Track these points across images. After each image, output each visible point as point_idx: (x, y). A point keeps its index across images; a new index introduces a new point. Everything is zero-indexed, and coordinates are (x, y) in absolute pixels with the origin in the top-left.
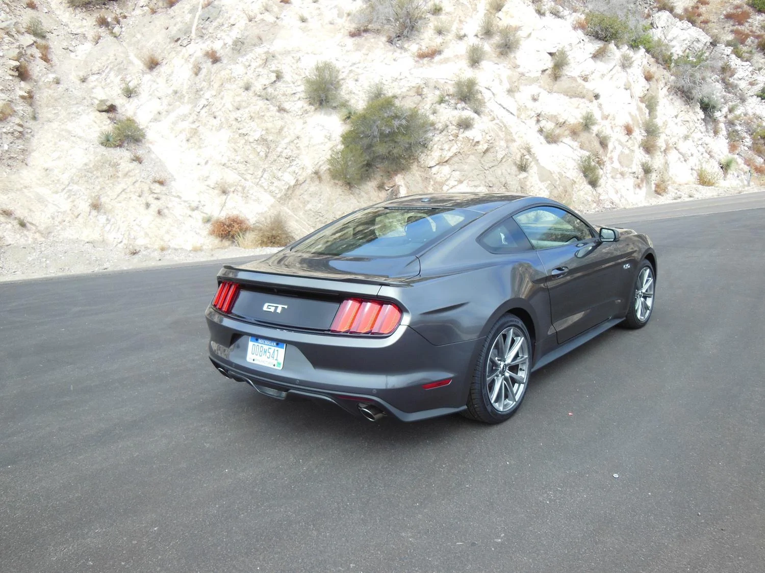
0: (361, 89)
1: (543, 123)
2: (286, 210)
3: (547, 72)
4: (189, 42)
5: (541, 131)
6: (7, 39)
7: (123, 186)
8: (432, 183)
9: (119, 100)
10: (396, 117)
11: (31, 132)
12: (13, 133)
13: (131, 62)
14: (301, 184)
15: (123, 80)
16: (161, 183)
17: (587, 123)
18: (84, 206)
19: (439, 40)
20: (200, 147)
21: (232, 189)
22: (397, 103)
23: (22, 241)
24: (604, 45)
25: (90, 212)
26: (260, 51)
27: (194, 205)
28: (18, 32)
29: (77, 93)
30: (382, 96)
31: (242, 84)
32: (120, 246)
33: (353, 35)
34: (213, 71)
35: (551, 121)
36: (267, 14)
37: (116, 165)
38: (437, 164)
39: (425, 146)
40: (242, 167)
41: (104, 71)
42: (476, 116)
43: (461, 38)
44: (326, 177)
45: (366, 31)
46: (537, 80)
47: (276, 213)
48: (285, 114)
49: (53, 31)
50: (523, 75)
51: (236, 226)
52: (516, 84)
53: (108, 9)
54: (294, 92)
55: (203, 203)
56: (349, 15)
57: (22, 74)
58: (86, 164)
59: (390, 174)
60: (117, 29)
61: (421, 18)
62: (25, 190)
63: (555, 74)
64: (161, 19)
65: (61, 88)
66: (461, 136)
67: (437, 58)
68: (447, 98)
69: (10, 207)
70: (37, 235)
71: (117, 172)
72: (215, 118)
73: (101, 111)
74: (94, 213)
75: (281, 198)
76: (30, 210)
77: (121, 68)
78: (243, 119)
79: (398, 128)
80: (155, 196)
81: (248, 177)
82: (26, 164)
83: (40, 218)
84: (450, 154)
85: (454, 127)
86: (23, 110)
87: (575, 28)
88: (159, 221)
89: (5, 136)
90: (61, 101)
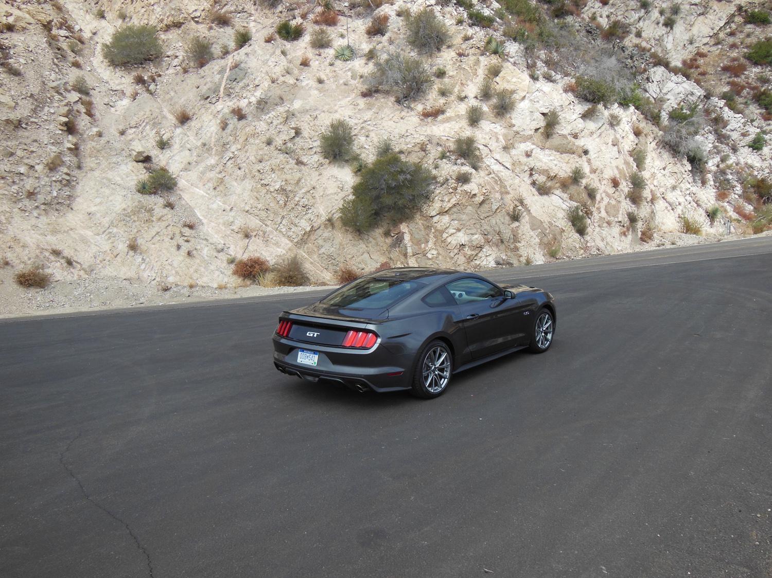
0: (371, 144)
1: (536, 177)
2: (302, 253)
3: (540, 130)
4: (218, 100)
5: (534, 183)
6: (57, 97)
7: (157, 229)
8: (433, 231)
9: (154, 153)
10: (402, 172)
11: (76, 180)
12: (61, 181)
13: (164, 117)
14: (315, 230)
15: (157, 133)
16: (191, 227)
17: (576, 177)
18: (122, 247)
19: (442, 101)
20: (225, 195)
21: (254, 234)
22: (403, 158)
23: (69, 278)
24: (593, 106)
25: (128, 253)
26: (281, 109)
27: (220, 247)
28: (66, 90)
29: (118, 145)
30: (390, 151)
31: (264, 139)
32: (153, 282)
33: (364, 95)
34: (239, 127)
35: (543, 174)
36: (288, 76)
37: (150, 211)
38: (438, 214)
39: (427, 198)
40: (263, 214)
41: (140, 125)
42: (473, 171)
43: (462, 99)
44: (338, 224)
45: (377, 91)
46: (530, 138)
47: (292, 255)
48: (303, 167)
49: (95, 88)
50: (518, 133)
51: (257, 267)
52: (511, 142)
53: (144, 68)
54: (311, 146)
55: (227, 246)
56: (361, 77)
57: (70, 128)
58: (124, 210)
59: (396, 222)
60: (152, 87)
61: (426, 81)
62: (71, 232)
63: (547, 133)
64: (192, 78)
65: (103, 140)
66: (459, 189)
67: (440, 117)
68: (448, 154)
69: (59, 247)
70: (82, 273)
71: (152, 216)
72: (240, 169)
73: (137, 162)
74: (131, 253)
75: (297, 242)
76: (76, 250)
77: (156, 123)
78: (265, 171)
79: (403, 182)
80: (185, 238)
81: (269, 223)
82: (72, 209)
83: (84, 257)
84: (450, 205)
85: (454, 181)
86: (70, 161)
87: (566, 91)
88: (189, 261)
89: (54, 184)
90: (103, 152)
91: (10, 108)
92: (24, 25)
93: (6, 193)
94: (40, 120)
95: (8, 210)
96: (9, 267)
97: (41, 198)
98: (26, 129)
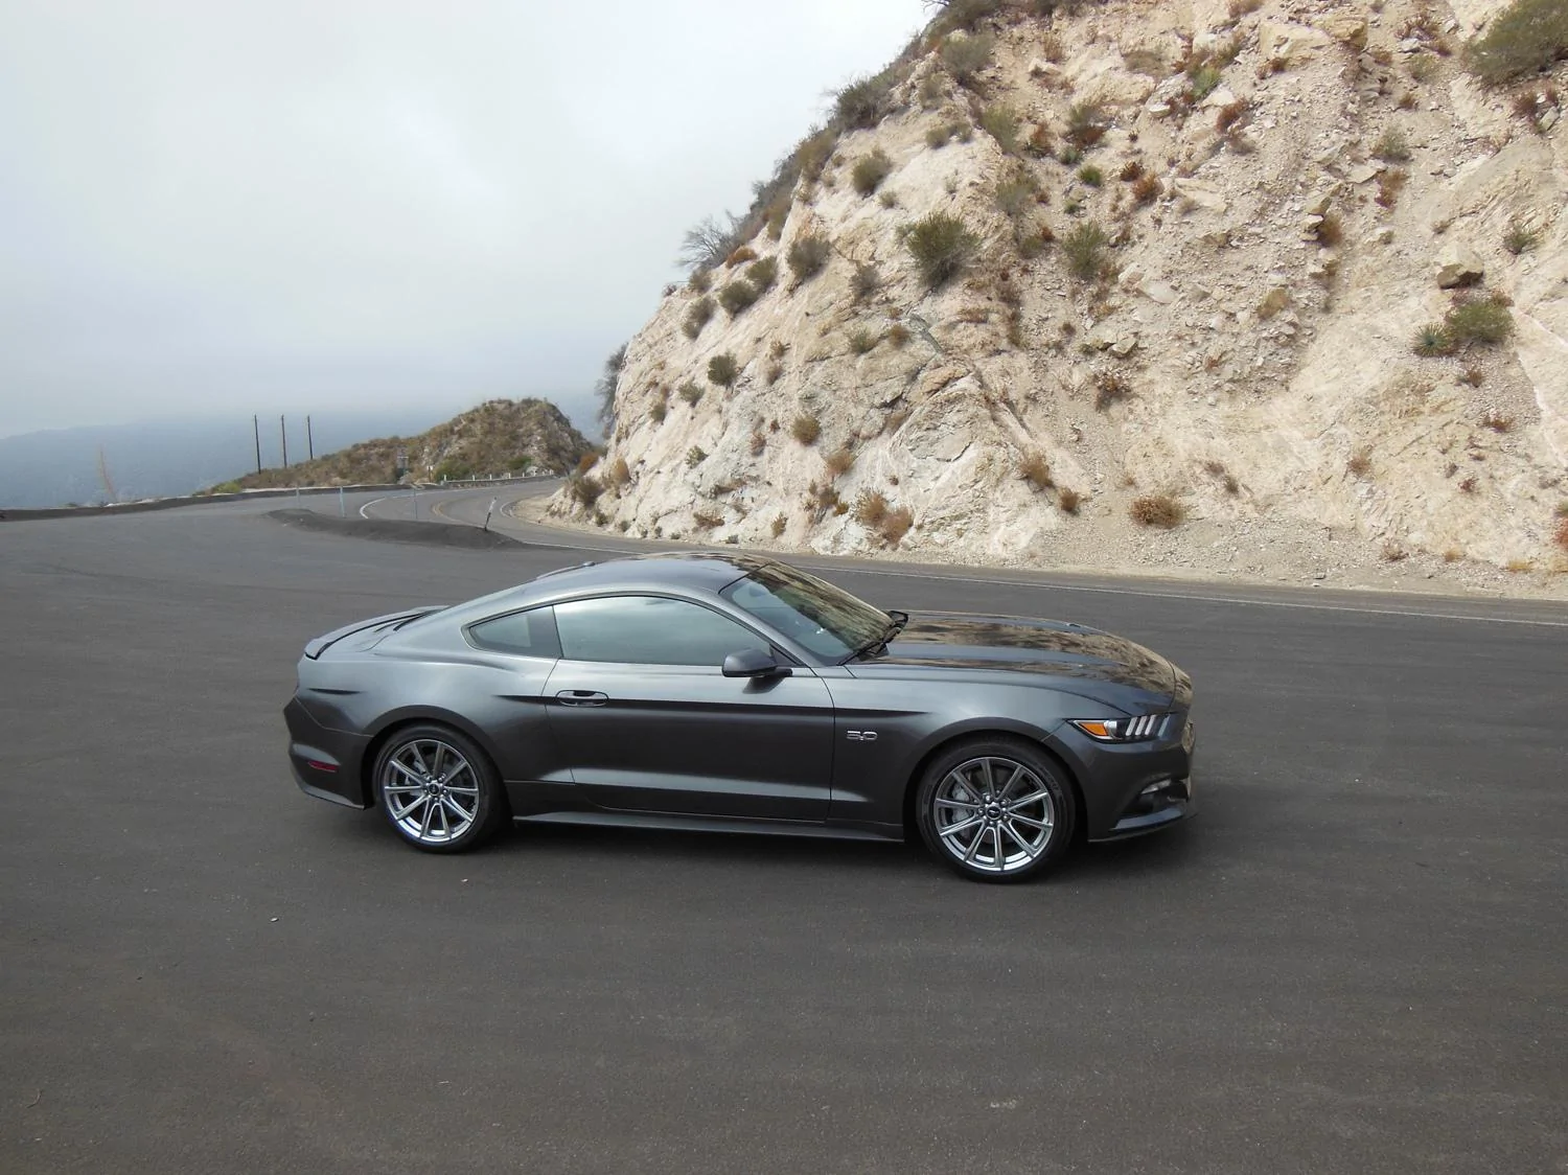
6: (1323, 178)
7: (1420, 430)
9: (1494, 264)
11: (1311, 334)
12: (1277, 338)
15: (1515, 220)
16: (1500, 427)
18: (1339, 464)
23: (1222, 515)
25: (1345, 476)
27: (1554, 474)
28: (1354, 160)
29: (1417, 257)
32: (1378, 540)
37: (1424, 391)
41: (1485, 207)
49: (1428, 144)
53: (1549, 76)
57: (1325, 235)
58: (1373, 390)
60: (1545, 120)
62: (1263, 432)
65: (1389, 251)
69: (1225, 461)
70: (1249, 508)
71: (1423, 403)
73: (1443, 288)
74: (1352, 477)
76: (1255, 466)
77: (1520, 196)
80: (1475, 452)
82: (1287, 389)
83: (1266, 481)
86: (1308, 298)
88: (1462, 503)
89: (1263, 343)
90: (1381, 275)
91: (1216, 214)
92: (1305, 54)
93: (1178, 363)
94: (1269, 227)
95: (1169, 392)
96: (1132, 489)
97: (1228, 371)
98: (1237, 247)
